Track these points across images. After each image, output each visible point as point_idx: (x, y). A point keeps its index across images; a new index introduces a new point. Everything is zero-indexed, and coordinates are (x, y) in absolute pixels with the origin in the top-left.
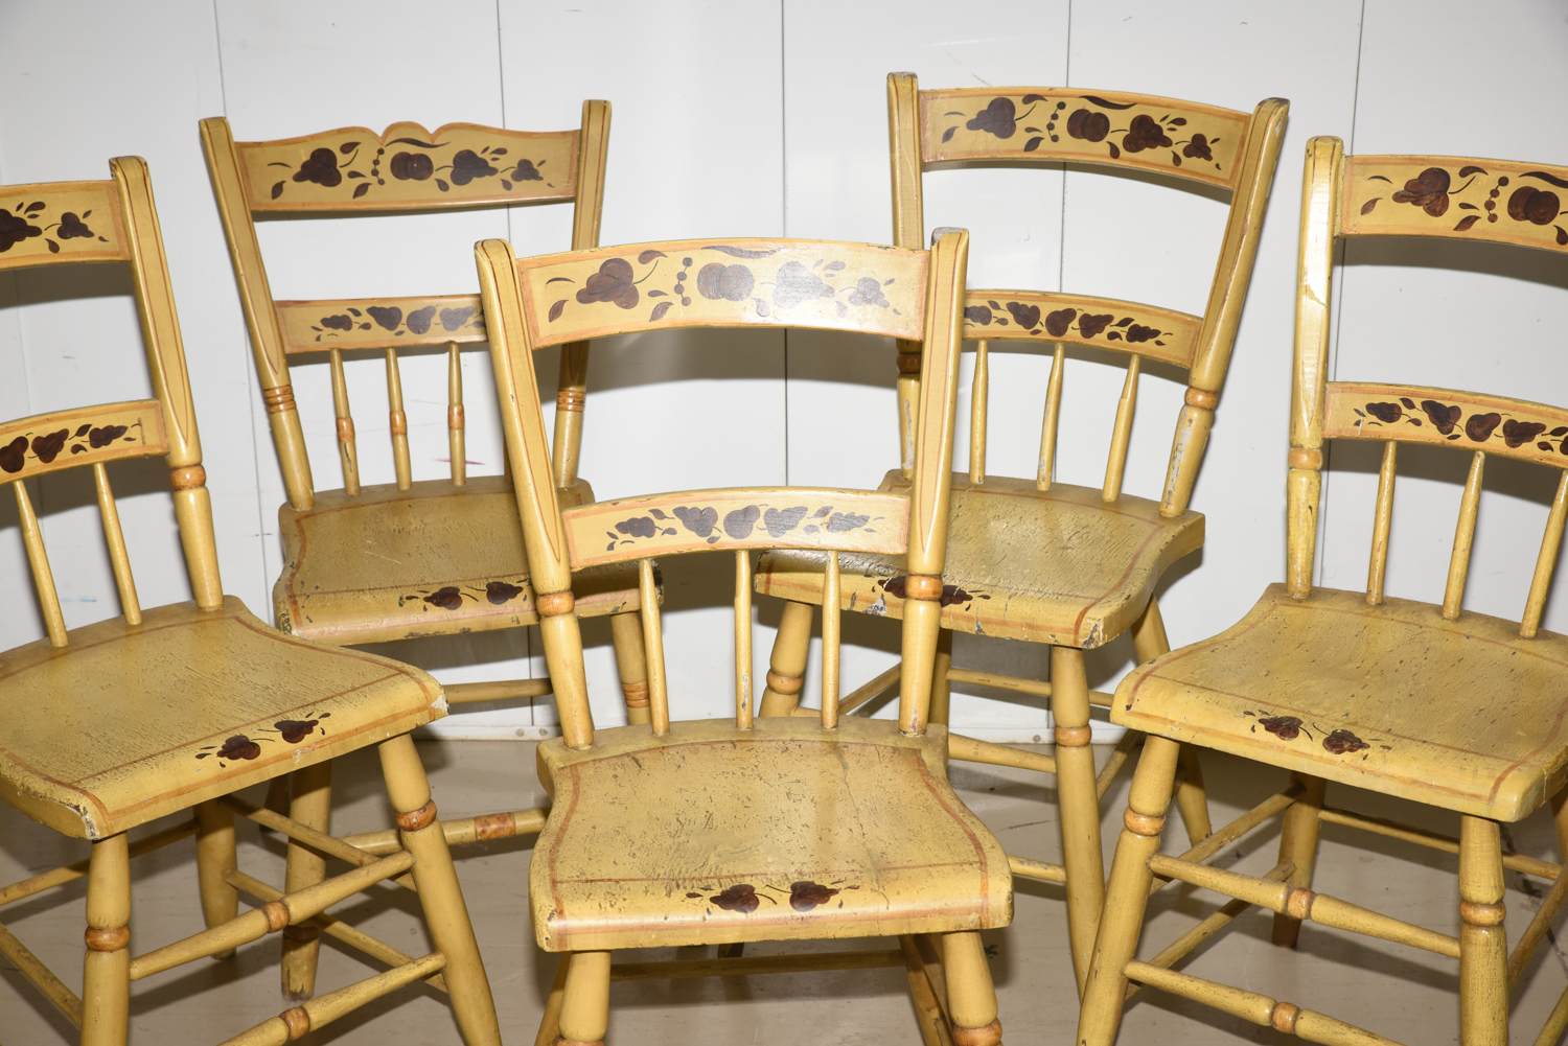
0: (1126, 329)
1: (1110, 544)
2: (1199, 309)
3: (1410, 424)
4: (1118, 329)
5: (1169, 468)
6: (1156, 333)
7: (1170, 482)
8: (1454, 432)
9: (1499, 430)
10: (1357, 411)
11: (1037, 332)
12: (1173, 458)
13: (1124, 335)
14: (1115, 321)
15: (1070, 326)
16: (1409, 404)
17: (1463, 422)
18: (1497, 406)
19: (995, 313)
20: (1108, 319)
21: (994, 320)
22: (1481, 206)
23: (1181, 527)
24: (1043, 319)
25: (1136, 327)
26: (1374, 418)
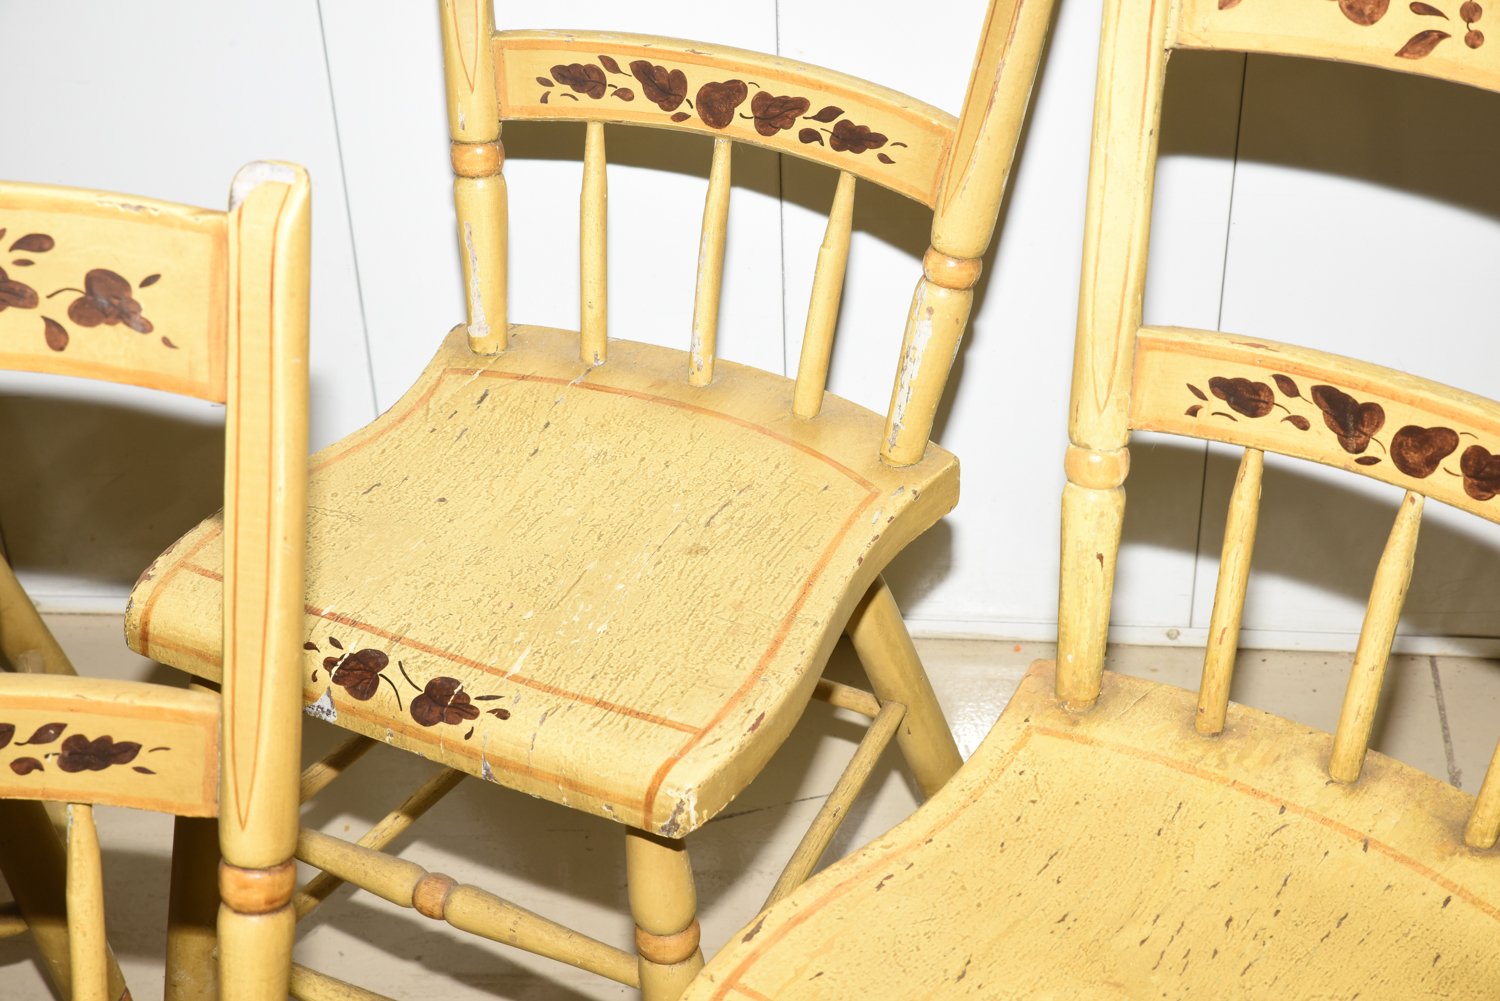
0: (831, 126)
1: (777, 538)
2: (953, 103)
3: (1289, 424)
4: (816, 126)
5: (895, 385)
6: (878, 140)
7: (896, 409)
8: (1369, 452)
9: (1452, 462)
10: (1192, 388)
11: (682, 117)
12: (901, 369)
13: (826, 137)
14: (813, 111)
15: (737, 110)
16: (1291, 389)
17: (1386, 435)
18: (1453, 415)
19: (610, 77)
20: (801, 105)
21: (609, 91)
22: (1453, 11)
23: (908, 496)
24: (692, 94)
25: (846, 124)
26: (1223, 405)
